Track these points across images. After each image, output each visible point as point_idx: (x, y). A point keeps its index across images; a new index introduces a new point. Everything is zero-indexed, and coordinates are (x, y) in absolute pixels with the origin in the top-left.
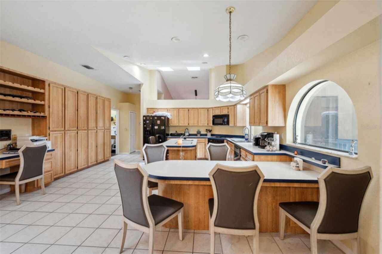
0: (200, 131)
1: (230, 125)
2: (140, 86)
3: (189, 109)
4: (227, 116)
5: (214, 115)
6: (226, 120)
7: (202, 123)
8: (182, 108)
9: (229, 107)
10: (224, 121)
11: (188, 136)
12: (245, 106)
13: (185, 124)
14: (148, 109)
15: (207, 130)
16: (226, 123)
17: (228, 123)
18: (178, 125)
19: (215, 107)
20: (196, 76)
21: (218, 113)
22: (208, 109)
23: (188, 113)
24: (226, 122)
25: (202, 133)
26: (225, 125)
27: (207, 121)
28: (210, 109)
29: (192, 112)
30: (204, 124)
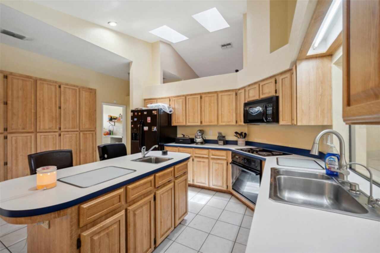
0: (223, 135)
1: (281, 122)
2: (128, 65)
3: (201, 96)
4: (274, 101)
5: (246, 102)
6: (270, 110)
7: (225, 119)
8: (191, 95)
13: (195, 122)
14: (145, 100)
15: (236, 133)
16: (270, 118)
18: (184, 124)
19: (249, 86)
20: (228, 43)
21: (253, 96)
22: (236, 92)
24: (271, 116)
26: (269, 122)
28: (240, 91)
30: (229, 122)
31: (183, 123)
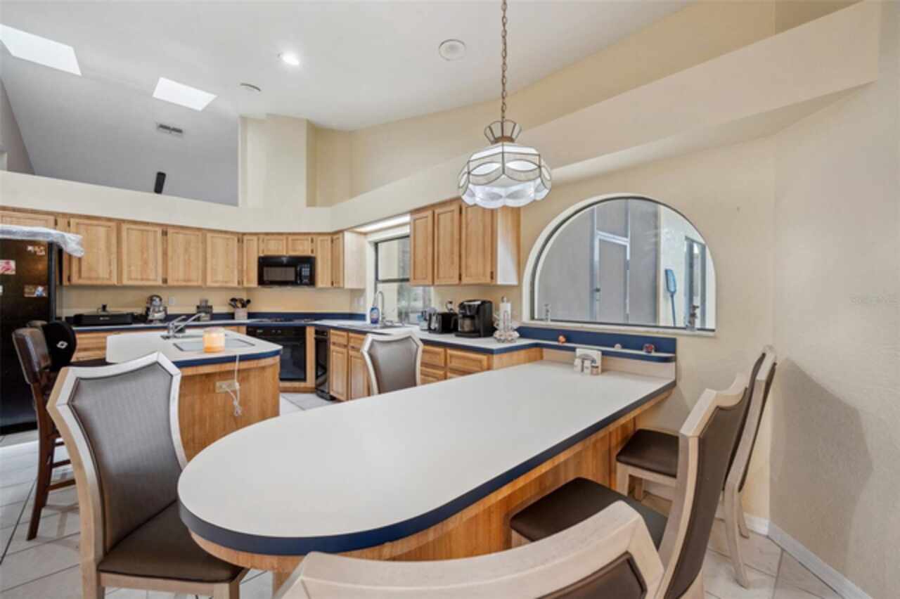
0: (209, 304)
1: (319, 285)
3: (165, 230)
4: (310, 261)
5: (262, 255)
6: (306, 271)
7: (220, 278)
8: (135, 222)
9: (314, 237)
10: (298, 275)
11: (161, 321)
12: (362, 237)
13: (148, 280)
15: (233, 300)
16: (306, 281)
17: (312, 281)
18: (114, 281)
19: (267, 234)
21: (277, 249)
22: (241, 237)
23: (165, 242)
24: (306, 277)
25: (216, 310)
26: (302, 284)
27: (236, 272)
28: (245, 238)
29: (178, 239)
30: (226, 282)
31: (109, 279)
